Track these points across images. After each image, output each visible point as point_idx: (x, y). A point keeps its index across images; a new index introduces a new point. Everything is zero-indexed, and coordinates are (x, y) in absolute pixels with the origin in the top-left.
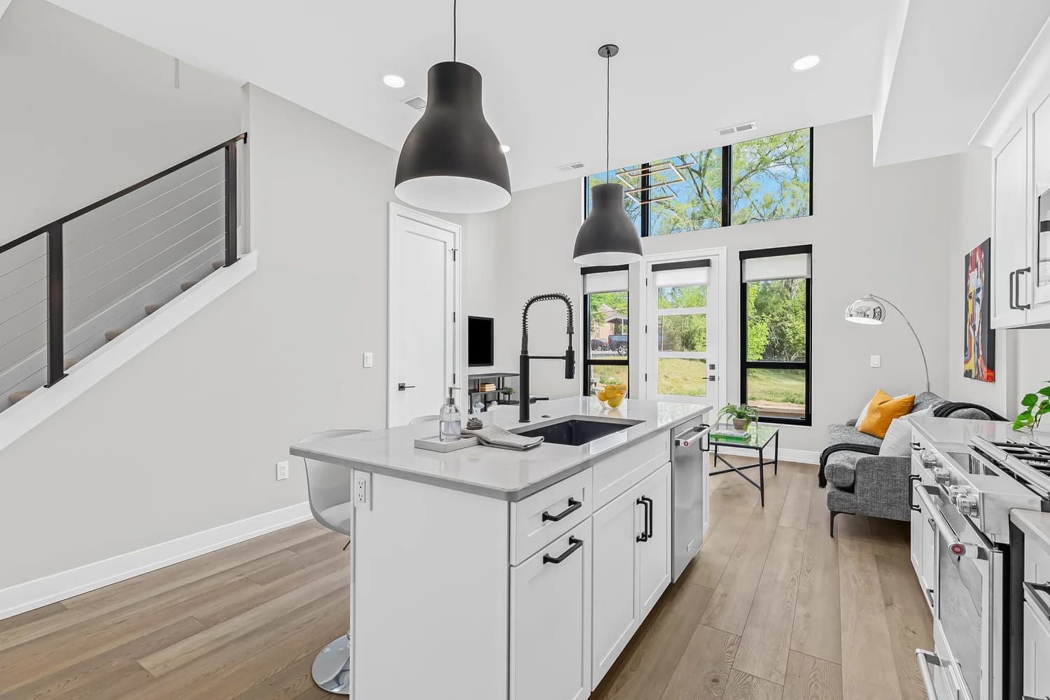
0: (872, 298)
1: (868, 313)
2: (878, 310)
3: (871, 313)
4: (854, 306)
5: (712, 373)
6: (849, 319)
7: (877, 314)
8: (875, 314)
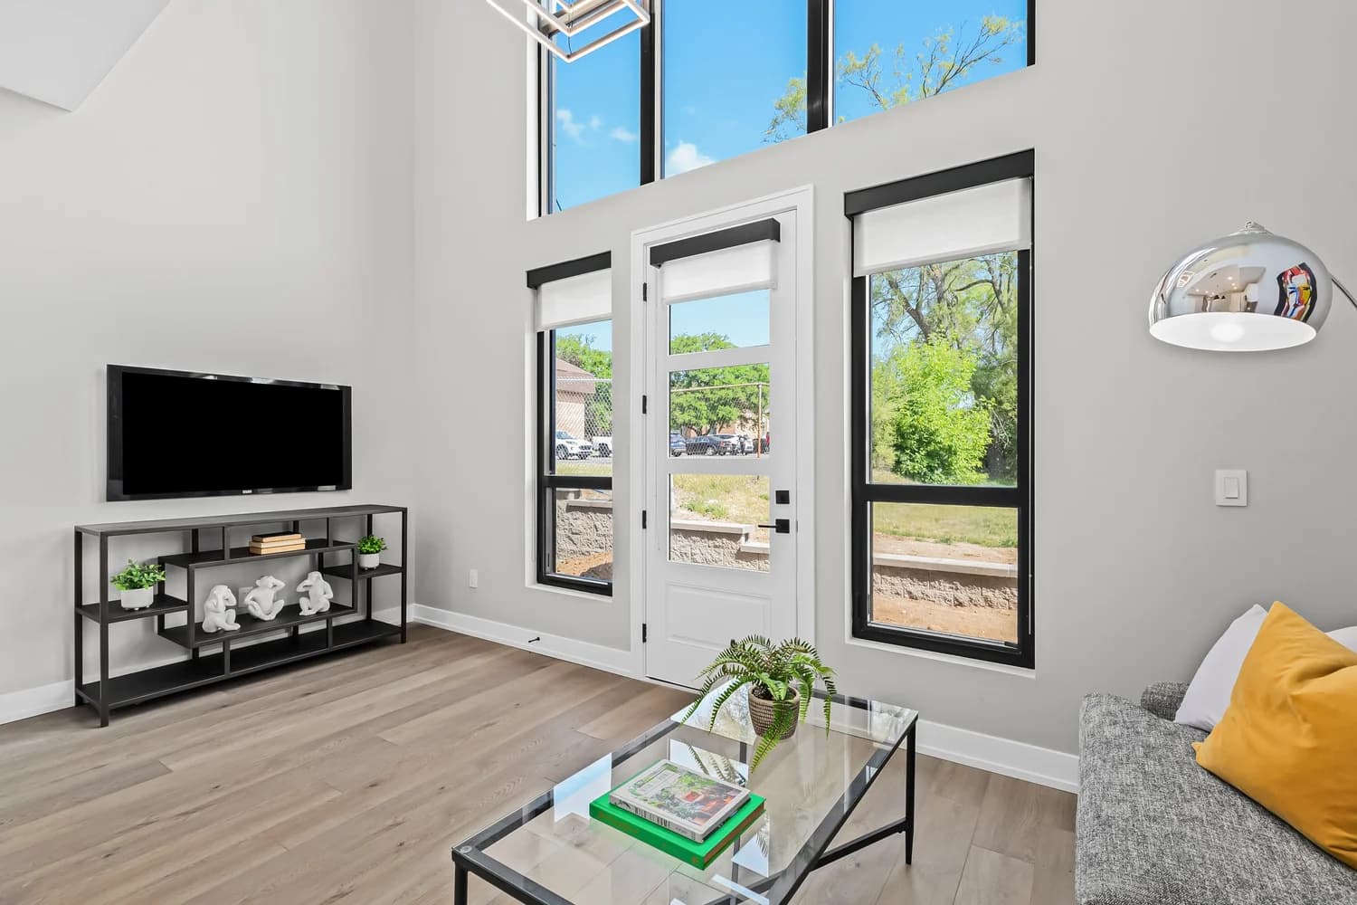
0: (1262, 236)
1: (1253, 293)
2: (1301, 280)
3: (1267, 293)
4: (1185, 279)
5: (783, 512)
6: (1163, 330)
7: (1292, 299)
8: (1283, 297)
